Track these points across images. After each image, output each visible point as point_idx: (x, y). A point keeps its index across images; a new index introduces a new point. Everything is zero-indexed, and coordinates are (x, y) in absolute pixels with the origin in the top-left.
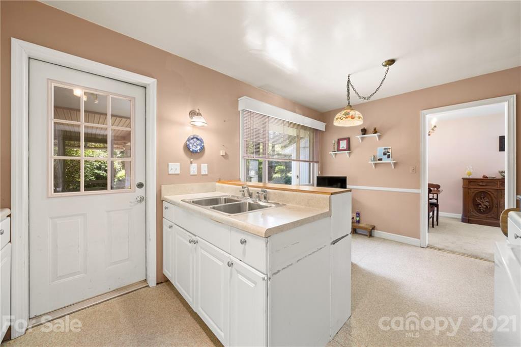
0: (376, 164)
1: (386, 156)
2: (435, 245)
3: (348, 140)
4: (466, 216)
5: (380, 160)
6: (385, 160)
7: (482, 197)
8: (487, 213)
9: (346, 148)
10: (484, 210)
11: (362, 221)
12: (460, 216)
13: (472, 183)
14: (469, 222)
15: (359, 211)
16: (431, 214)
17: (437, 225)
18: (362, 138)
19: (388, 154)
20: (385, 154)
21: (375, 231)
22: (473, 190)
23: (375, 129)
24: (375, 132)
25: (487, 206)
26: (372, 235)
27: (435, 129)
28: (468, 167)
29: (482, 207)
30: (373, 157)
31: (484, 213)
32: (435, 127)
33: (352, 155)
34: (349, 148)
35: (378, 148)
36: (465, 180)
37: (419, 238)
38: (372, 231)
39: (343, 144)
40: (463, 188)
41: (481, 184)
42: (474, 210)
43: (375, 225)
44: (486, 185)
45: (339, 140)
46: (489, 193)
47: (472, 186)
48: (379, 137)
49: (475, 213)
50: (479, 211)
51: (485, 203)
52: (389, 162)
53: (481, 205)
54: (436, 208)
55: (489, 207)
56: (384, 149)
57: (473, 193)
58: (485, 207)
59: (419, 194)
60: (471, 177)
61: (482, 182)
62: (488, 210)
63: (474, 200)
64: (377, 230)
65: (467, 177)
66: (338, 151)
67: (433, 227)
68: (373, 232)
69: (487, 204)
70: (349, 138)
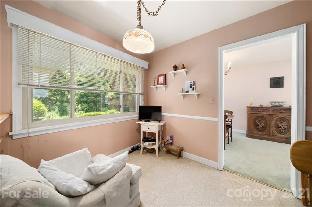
0: (184, 96)
1: (192, 89)
2: (230, 167)
3: (165, 76)
4: (249, 133)
5: (187, 92)
6: (191, 92)
7: (260, 119)
8: (263, 131)
9: (163, 83)
10: (261, 129)
11: (174, 143)
12: (245, 132)
13: (253, 110)
14: (251, 137)
15: (172, 134)
16: (227, 135)
17: (231, 141)
18: (175, 74)
19: (193, 86)
20: (191, 87)
21: (184, 152)
22: (254, 115)
23: (183, 66)
24: (183, 68)
25: (263, 126)
26: (181, 155)
27: (230, 70)
28: (250, 99)
29: (260, 127)
30: (181, 90)
31: (261, 131)
32: (230, 68)
33: (168, 88)
34: (165, 83)
35: (186, 82)
36: (249, 108)
37: (217, 161)
38: (181, 151)
39: (161, 79)
40: (248, 113)
41: (259, 110)
42: (255, 129)
43: (183, 147)
44: (263, 111)
45: (159, 76)
46: (264, 117)
47: (253, 112)
48: (187, 72)
49: (255, 131)
50: (258, 129)
51: (262, 124)
52: (194, 93)
53: (259, 125)
54: (230, 129)
55: (264, 127)
56: (191, 82)
57: (254, 116)
58: (262, 127)
59: (217, 122)
60: (252, 106)
61: (260, 109)
62: (264, 129)
63: (255, 122)
64: (185, 151)
65: (250, 106)
66: (157, 85)
67: (228, 143)
68: (181, 153)
69: (263, 125)
70: (165, 74)
